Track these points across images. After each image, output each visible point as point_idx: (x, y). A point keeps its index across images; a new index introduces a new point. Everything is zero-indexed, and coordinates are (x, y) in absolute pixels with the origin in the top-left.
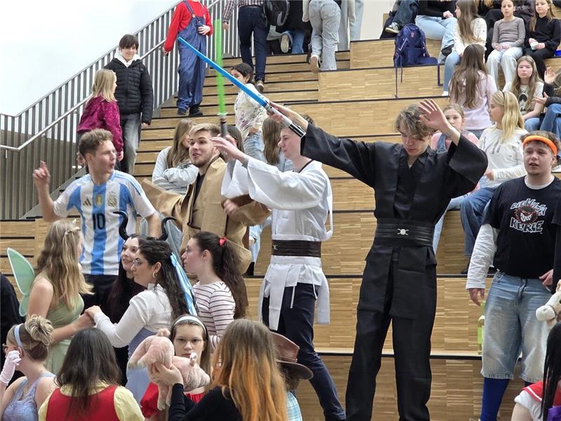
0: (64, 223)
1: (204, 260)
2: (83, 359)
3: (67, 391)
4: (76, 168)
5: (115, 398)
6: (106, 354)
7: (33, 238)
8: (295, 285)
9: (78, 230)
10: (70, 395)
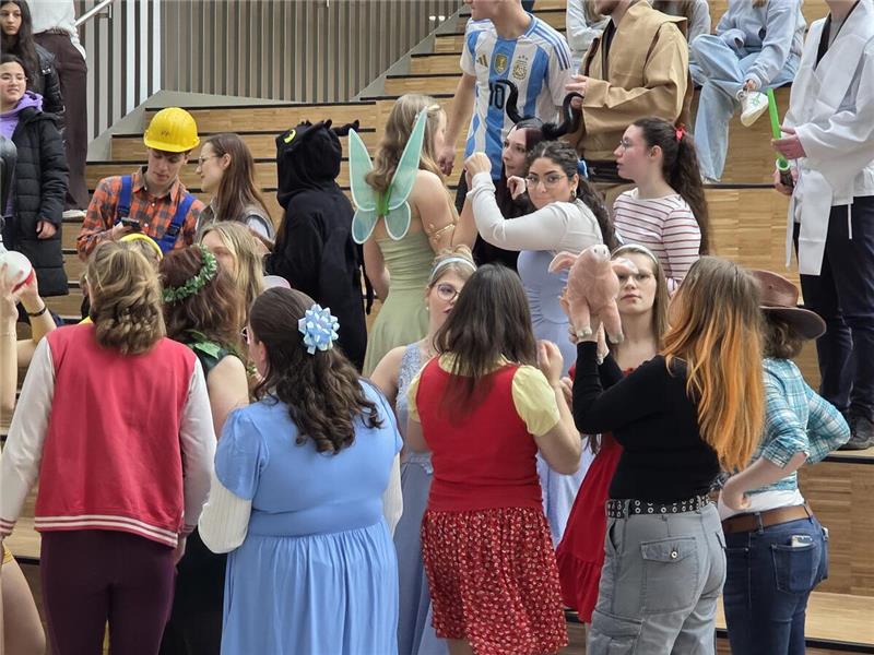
0: (414, 99)
1: (651, 161)
2: (481, 319)
3: (447, 364)
4: (437, 19)
5: (514, 382)
6: (514, 312)
7: (373, 130)
8: (850, 202)
9: (436, 110)
10: (450, 371)
